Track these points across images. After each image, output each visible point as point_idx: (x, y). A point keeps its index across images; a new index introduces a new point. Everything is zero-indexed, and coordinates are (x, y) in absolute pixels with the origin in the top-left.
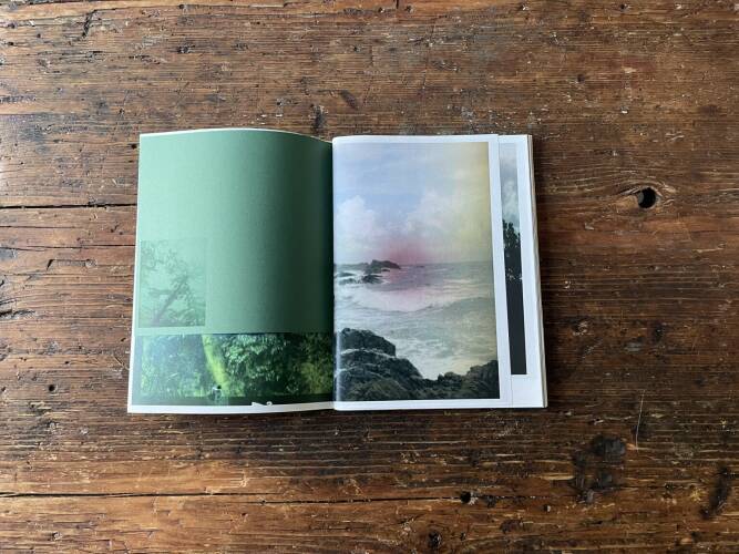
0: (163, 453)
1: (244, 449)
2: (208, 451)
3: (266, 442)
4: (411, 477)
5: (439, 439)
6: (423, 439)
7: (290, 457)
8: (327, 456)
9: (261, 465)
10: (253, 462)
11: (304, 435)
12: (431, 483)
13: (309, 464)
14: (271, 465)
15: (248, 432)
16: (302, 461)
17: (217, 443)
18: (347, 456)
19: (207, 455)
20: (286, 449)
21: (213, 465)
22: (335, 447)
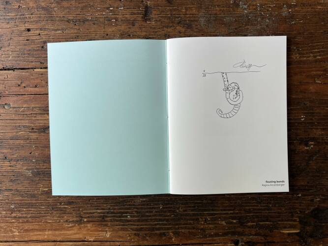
0: (59, 218)
1: (106, 217)
2: (86, 218)
3: (120, 213)
4: (205, 231)
5: (222, 210)
6: (213, 210)
7: (134, 221)
8: (156, 220)
9: (117, 225)
10: (112, 223)
11: (142, 208)
12: (217, 235)
13: (145, 225)
14: (124, 225)
15: (109, 207)
16: (141, 223)
17: (91, 213)
18: (167, 220)
19: (85, 220)
20: (131, 216)
21: (89, 225)
22: (160, 215)
